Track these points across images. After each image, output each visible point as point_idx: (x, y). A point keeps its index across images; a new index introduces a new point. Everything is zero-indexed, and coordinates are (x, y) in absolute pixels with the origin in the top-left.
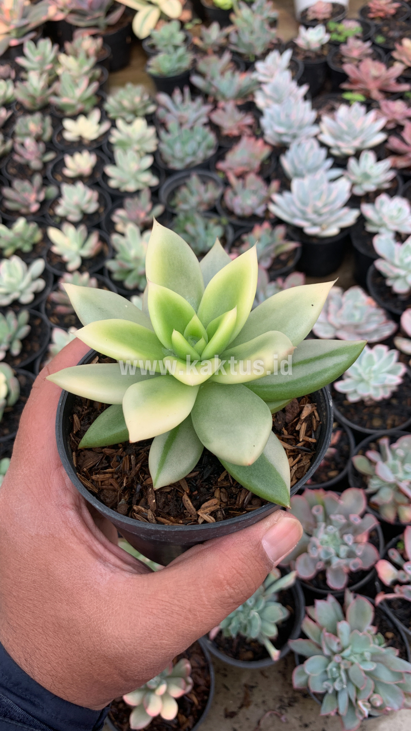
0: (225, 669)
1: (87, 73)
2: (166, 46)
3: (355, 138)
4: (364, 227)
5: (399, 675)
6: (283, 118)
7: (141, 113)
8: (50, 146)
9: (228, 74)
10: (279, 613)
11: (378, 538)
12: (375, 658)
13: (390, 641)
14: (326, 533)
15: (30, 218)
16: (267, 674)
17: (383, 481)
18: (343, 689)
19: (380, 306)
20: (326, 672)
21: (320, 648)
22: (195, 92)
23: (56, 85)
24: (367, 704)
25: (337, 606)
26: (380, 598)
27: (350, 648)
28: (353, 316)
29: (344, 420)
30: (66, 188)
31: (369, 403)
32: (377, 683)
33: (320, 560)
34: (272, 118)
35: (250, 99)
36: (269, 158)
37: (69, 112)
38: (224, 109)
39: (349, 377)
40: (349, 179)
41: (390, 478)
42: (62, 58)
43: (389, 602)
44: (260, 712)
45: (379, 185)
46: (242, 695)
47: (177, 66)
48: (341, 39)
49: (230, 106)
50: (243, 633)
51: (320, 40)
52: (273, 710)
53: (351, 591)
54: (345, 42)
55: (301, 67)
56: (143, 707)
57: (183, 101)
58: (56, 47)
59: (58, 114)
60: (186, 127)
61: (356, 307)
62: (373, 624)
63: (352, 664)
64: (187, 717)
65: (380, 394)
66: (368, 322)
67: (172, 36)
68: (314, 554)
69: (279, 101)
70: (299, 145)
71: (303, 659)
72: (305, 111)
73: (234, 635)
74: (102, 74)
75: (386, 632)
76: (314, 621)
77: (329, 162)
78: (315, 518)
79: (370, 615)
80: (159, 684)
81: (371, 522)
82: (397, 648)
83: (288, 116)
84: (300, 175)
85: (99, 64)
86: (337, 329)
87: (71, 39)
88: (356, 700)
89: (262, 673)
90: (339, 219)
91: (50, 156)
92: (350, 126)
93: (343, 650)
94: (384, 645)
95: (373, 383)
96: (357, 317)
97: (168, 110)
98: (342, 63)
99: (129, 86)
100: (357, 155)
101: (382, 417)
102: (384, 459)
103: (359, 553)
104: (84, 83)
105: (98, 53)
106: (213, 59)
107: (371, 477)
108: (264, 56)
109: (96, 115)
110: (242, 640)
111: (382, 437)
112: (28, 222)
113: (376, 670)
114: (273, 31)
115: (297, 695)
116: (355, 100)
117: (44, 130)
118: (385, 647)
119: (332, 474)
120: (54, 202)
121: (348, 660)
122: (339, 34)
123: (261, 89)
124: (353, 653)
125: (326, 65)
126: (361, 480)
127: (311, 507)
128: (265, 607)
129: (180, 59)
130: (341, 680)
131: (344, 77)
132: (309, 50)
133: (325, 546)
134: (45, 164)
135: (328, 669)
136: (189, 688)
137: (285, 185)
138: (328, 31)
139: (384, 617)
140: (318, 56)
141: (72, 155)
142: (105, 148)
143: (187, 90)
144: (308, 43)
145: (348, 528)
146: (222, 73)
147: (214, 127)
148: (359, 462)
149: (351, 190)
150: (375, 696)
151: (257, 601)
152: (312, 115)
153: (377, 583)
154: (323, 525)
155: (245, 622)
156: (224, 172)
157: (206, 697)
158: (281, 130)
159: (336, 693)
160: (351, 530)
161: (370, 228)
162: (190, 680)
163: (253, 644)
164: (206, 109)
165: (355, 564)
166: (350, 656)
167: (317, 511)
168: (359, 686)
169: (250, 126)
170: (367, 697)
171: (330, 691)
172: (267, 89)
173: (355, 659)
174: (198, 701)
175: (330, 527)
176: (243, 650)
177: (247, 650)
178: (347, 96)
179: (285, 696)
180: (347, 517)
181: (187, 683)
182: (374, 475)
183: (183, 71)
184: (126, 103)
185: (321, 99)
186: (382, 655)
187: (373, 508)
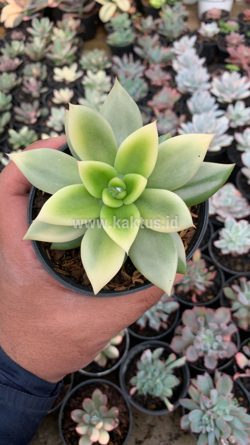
0: (137, 414)
1: (70, 41)
2: (119, 28)
3: (232, 92)
4: (235, 148)
5: (247, 425)
6: (189, 77)
7: (102, 67)
8: (45, 83)
9: (157, 48)
10: (174, 381)
11: (237, 338)
12: (232, 413)
13: (241, 403)
14: (205, 334)
15: (31, 127)
16: (163, 418)
17: (241, 304)
18: (211, 431)
19: (243, 196)
20: (201, 420)
21: (199, 405)
22: (136, 57)
23: (50, 47)
24: (227, 442)
25: (210, 379)
26: (236, 376)
27: (217, 406)
28: (226, 201)
29: (219, 265)
30: (54, 110)
31: (234, 255)
32: (233, 428)
33: (201, 350)
34: (183, 76)
35: (169, 64)
36: (180, 101)
37: (58, 64)
38: (153, 69)
39: (223, 238)
40: (228, 117)
41: (246, 302)
42: (56, 30)
43: (241, 379)
44: (157, 441)
45: (246, 122)
46: (146, 431)
47: (125, 40)
48: (226, 32)
49: (157, 68)
50: (151, 393)
51: (214, 32)
52: (165, 441)
53: (219, 371)
54: (229, 34)
55: (201, 47)
56: (88, 435)
57: (129, 62)
58: (52, 24)
59: (51, 64)
60: (130, 78)
61: (229, 196)
62: (232, 392)
63: (218, 416)
64: (114, 443)
65: (242, 251)
66: (236, 205)
67: (123, 22)
68: (197, 346)
69: (187, 66)
70: (199, 94)
71: (187, 411)
72: (203, 74)
73: (145, 393)
74: (79, 42)
75: (238, 397)
76: (196, 388)
77: (216, 106)
78: (199, 324)
79: (231, 386)
80: (98, 422)
81: (233, 329)
82: (246, 408)
83: (193, 76)
84: (198, 113)
85: (78, 35)
86: (217, 209)
87: (61, 19)
88: (220, 439)
89: (160, 417)
90: (221, 141)
91: (45, 90)
92: (231, 85)
93: (212, 407)
94: (237, 405)
95: (238, 243)
96: (230, 202)
97: (119, 67)
98: (226, 46)
99: (96, 50)
100: (234, 103)
101: (242, 264)
102: (243, 290)
103: (225, 347)
104: (68, 46)
105: (77, 29)
106: (148, 38)
107: (234, 301)
108: (179, 38)
109: (75, 67)
110: (150, 397)
111: (241, 276)
112: (29, 129)
113: (233, 421)
114: (186, 24)
115: (180, 432)
116: (233, 70)
117: (42, 73)
118: (238, 407)
119: (210, 297)
120: (46, 118)
121: (216, 414)
122: (225, 28)
123: (176, 59)
124: (219, 409)
125: (216, 47)
126: (228, 303)
127: (197, 317)
128: (166, 377)
129: (128, 36)
130: (211, 426)
131: (227, 55)
132: (207, 37)
133: (204, 342)
134: (41, 95)
135: (203, 418)
136: (117, 425)
137: (189, 119)
138: (219, 26)
139: (238, 388)
140: (212, 40)
141: (58, 90)
142: (79, 87)
143: (131, 56)
144: (206, 33)
145: (219, 331)
146: (153, 46)
147: (147, 80)
148: (228, 292)
149: (229, 124)
150: (232, 437)
151: (161, 373)
152: (207, 77)
153: (235, 367)
154: (203, 329)
155: (152, 385)
156: (151, 107)
157: (126, 431)
158: (188, 84)
159: (207, 434)
160: (220, 333)
161: (240, 148)
162: (117, 420)
163: (156, 400)
164: (142, 68)
165: (223, 354)
166: (217, 411)
167: (201, 321)
168: (222, 430)
169: (169, 81)
170: (227, 437)
171: (204, 432)
172: (180, 58)
173: (220, 413)
174: (122, 434)
175: (208, 331)
176: (150, 403)
177: (153, 403)
178: (229, 67)
179: (173, 432)
180: (219, 325)
181: (116, 422)
182: (237, 300)
183: (129, 44)
184: (94, 61)
185: (212, 67)
186: (236, 412)
187: (235, 320)
